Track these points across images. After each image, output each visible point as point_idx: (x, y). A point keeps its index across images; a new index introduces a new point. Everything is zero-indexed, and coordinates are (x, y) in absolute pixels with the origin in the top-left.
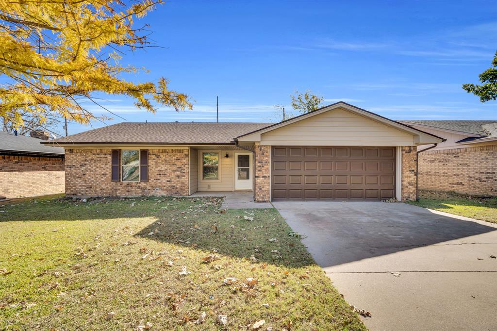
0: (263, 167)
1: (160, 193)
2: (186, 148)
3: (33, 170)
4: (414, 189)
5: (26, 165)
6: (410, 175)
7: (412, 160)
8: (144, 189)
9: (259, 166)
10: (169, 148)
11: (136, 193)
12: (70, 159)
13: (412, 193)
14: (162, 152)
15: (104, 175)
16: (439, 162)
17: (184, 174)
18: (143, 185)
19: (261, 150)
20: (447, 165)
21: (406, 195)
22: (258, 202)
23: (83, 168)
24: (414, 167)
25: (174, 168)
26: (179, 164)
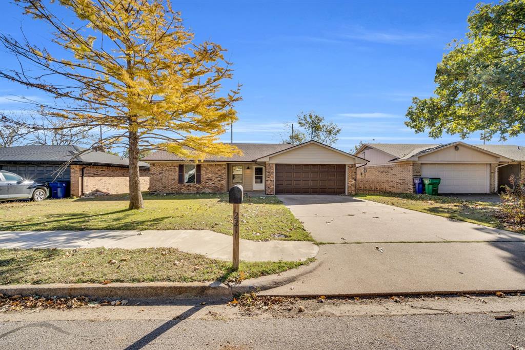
0: (270, 175)
1: (208, 191)
2: (225, 163)
4: (354, 188)
6: (352, 180)
7: (353, 172)
8: (198, 188)
9: (268, 175)
10: (214, 163)
11: (193, 191)
12: (153, 170)
13: (353, 191)
14: (210, 166)
15: (174, 179)
17: (223, 179)
18: (198, 186)
19: (269, 166)
21: (349, 191)
22: (268, 194)
23: (161, 175)
24: (354, 176)
25: (217, 175)
26: (220, 173)
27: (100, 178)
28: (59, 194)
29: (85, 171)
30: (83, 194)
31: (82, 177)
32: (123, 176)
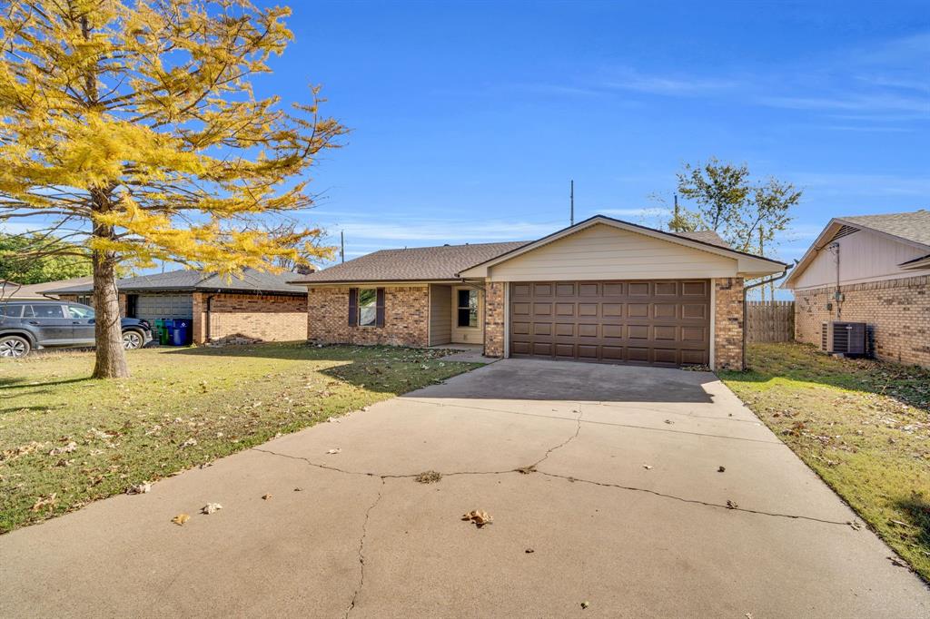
0: (495, 310)
1: (397, 342)
2: (425, 285)
3: (288, 311)
4: (737, 350)
5: (282, 305)
6: (731, 326)
7: (733, 302)
8: (380, 336)
9: (491, 310)
10: (407, 285)
11: (372, 340)
12: (314, 300)
13: (734, 358)
14: (400, 291)
15: (342, 317)
16: (899, 303)
17: (422, 319)
18: (379, 331)
19: (492, 287)
20: (909, 309)
21: (722, 361)
22: (489, 357)
23: (323, 310)
24: (738, 313)
25: (412, 310)
26: (417, 305)
27: (245, 315)
28: (177, 338)
29: (213, 302)
30: (208, 340)
31: (207, 313)
32: (299, 310)
